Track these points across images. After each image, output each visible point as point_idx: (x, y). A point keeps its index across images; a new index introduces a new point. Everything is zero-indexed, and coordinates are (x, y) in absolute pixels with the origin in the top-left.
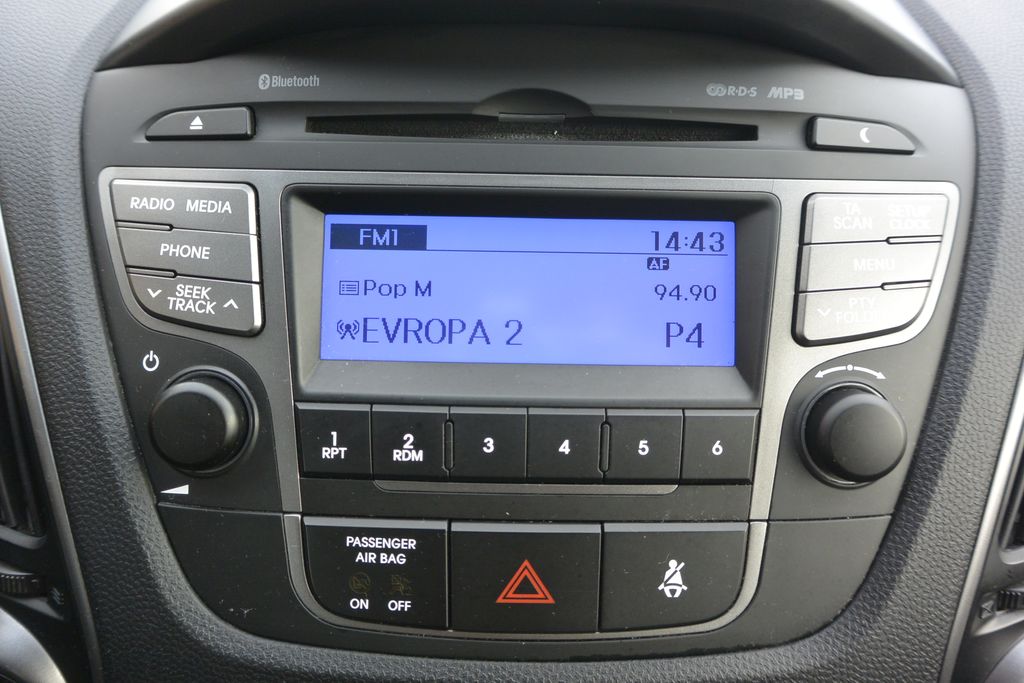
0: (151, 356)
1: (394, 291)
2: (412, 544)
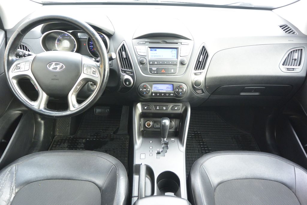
0: (139, 58)
2: (156, 68)
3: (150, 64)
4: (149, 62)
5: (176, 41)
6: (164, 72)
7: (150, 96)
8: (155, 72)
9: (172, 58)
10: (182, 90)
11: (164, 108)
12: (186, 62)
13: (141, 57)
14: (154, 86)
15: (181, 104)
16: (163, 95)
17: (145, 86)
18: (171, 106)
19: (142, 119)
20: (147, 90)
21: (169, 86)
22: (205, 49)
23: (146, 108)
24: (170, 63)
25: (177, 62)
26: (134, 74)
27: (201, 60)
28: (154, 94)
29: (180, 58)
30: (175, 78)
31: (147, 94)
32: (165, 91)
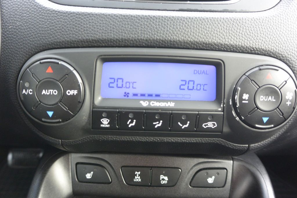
11: (162, 177)
16: (158, 124)
17: (50, 71)
20: (63, 97)
32: (171, 105)
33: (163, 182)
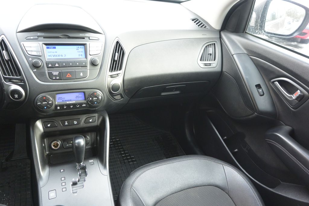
0: (30, 59)
1: (53, 52)
2: (58, 73)
3: (48, 67)
4: (47, 64)
5: (81, 35)
6: (70, 76)
7: (53, 110)
8: (58, 78)
9: (79, 57)
10: (96, 98)
11: (75, 122)
12: (99, 62)
13: (33, 59)
14: (58, 96)
15: (96, 115)
16: (72, 107)
17: (44, 98)
18: (83, 118)
19: (45, 140)
20: (48, 104)
21: (79, 94)
22: (120, 45)
23: (49, 125)
24: (78, 64)
25: (86, 63)
26: (24, 82)
27: (116, 59)
28: (59, 108)
29: (89, 58)
30: (86, 83)
31: (49, 108)
32: (74, 102)
33: (75, 123)
